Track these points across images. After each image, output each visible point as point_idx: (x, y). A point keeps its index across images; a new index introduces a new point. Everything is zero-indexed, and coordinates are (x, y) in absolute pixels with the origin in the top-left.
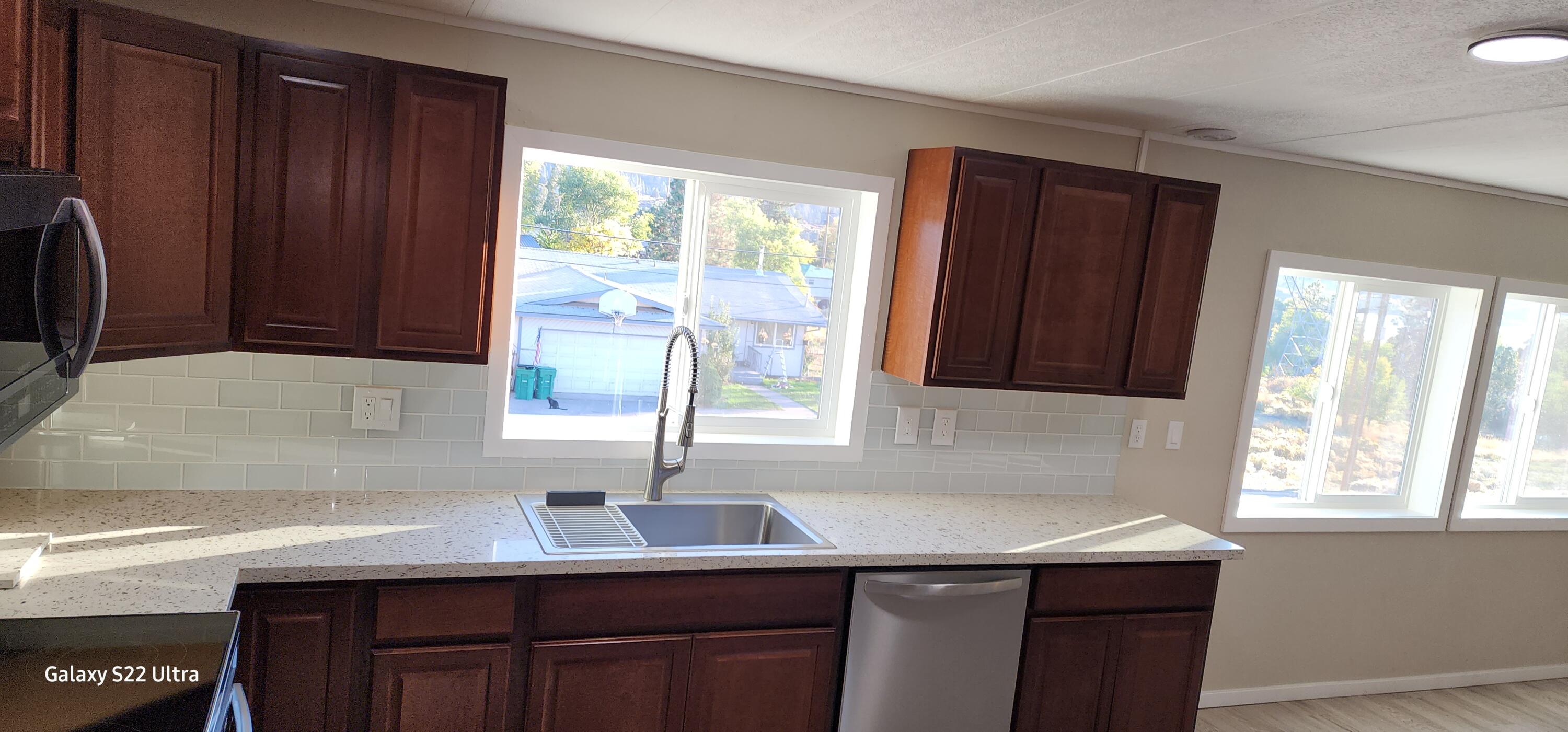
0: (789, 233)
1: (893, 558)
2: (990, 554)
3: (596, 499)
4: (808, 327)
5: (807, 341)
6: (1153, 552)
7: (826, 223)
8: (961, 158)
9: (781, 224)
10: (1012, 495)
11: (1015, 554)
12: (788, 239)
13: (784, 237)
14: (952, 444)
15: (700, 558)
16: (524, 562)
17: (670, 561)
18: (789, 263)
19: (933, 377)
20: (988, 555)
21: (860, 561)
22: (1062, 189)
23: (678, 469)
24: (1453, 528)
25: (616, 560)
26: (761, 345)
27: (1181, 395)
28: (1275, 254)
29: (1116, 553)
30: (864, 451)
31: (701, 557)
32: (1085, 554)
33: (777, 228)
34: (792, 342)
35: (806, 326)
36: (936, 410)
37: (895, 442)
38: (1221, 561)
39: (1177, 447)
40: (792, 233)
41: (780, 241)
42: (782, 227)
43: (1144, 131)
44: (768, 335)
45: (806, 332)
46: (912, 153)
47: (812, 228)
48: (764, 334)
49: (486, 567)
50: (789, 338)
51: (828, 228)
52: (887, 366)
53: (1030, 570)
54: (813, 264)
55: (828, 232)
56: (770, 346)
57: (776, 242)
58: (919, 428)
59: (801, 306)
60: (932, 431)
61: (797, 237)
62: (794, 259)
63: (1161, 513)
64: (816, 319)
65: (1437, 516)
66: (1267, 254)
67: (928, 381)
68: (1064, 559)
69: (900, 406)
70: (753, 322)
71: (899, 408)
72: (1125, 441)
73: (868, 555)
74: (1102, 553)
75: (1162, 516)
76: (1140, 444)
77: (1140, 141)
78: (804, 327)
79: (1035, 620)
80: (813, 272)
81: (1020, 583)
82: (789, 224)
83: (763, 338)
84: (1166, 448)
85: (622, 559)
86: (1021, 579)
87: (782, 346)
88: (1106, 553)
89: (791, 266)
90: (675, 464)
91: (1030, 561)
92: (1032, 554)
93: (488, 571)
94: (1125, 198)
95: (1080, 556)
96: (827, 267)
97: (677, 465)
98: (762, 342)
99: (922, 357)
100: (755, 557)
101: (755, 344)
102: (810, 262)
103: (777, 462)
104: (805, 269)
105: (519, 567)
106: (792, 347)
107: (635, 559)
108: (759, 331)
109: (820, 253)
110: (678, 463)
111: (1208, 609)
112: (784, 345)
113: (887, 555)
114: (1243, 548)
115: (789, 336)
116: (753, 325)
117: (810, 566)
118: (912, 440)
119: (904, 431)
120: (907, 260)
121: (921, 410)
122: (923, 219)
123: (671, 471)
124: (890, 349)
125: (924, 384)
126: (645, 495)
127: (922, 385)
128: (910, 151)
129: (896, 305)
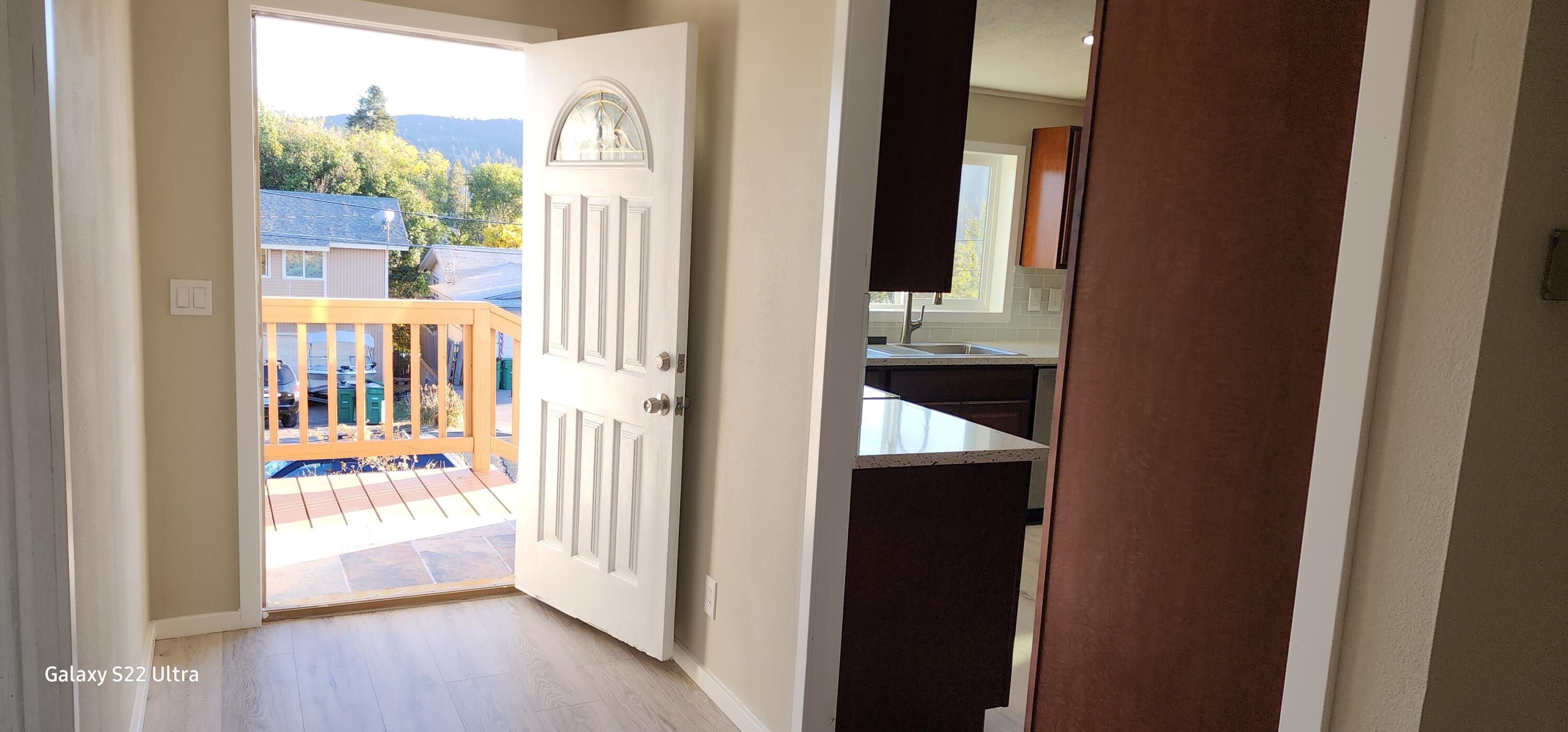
8: (1074, 133)
14: (1059, 311)
19: (1061, 263)
21: (1042, 361)
23: (921, 324)
30: (1012, 316)
36: (1051, 289)
37: (1028, 310)
46: (1035, 132)
52: (1024, 262)
58: (1042, 301)
60: (1048, 303)
67: (1058, 266)
69: (1032, 287)
71: (1030, 289)
90: (917, 322)
99: (1054, 252)
100: (992, 359)
103: (964, 323)
110: (919, 322)
117: (1018, 364)
118: (1037, 308)
119: (1033, 304)
120: (1037, 196)
121: (1043, 290)
122: (1048, 168)
123: (916, 327)
124: (1026, 252)
125: (1056, 268)
126: (901, 341)
127: (1055, 268)
128: (1034, 129)
129: (1029, 224)
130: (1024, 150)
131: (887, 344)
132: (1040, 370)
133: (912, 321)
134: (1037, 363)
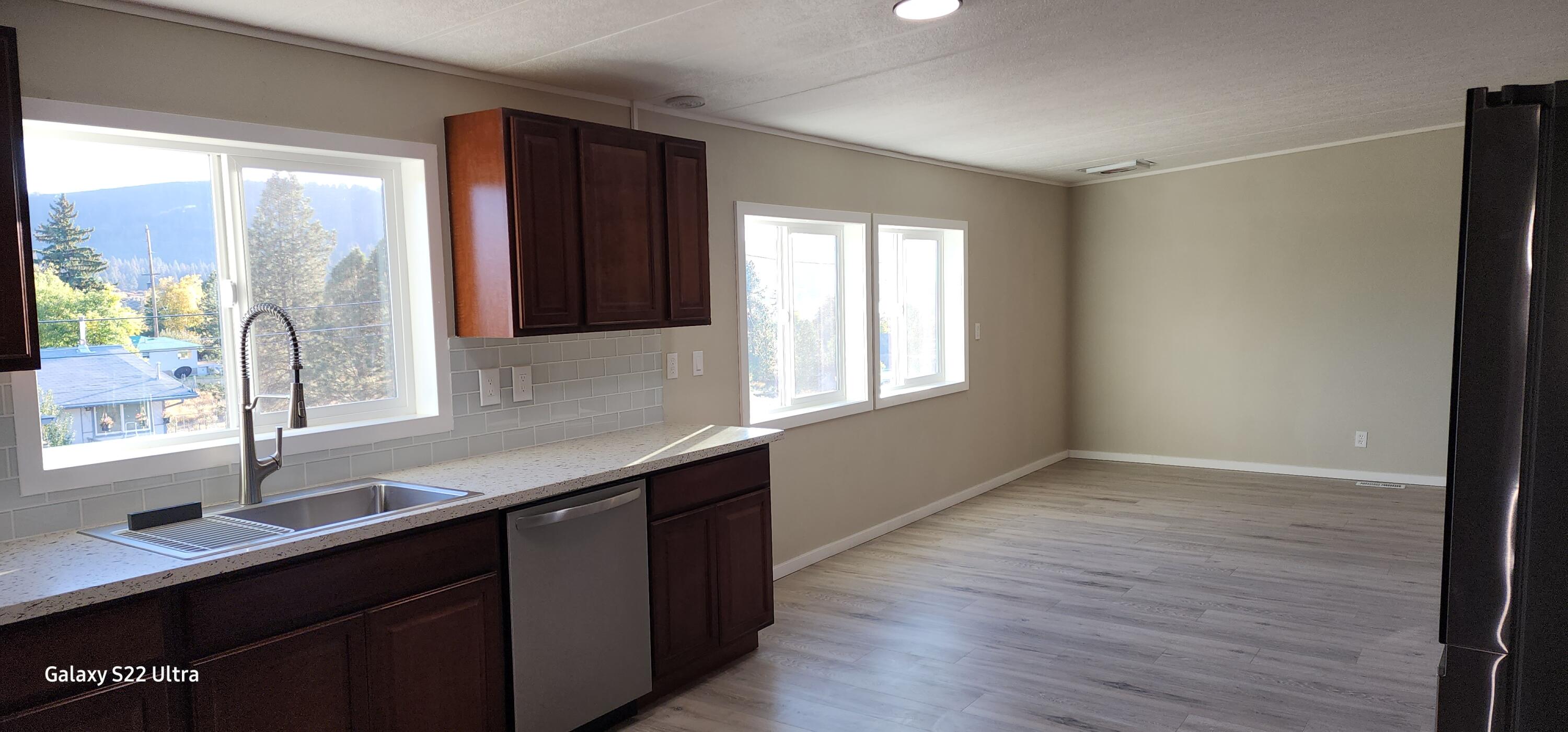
0: (106, 301)
1: (538, 491)
2: (614, 471)
3: (192, 512)
4: (166, 402)
5: (169, 418)
6: (727, 445)
7: (150, 285)
8: (509, 118)
9: (92, 292)
10: (590, 436)
11: (633, 466)
12: (106, 308)
13: (99, 307)
14: (532, 399)
15: (361, 528)
16: (169, 571)
17: (332, 537)
18: (114, 336)
19: (521, 327)
20: (613, 472)
21: (511, 500)
22: (594, 147)
23: (276, 465)
24: (878, 407)
25: (273, 548)
26: (106, 433)
27: (707, 322)
28: (740, 204)
29: (703, 450)
30: (454, 418)
31: (363, 527)
32: (683, 456)
33: (87, 297)
34: (148, 423)
35: (163, 401)
36: (513, 368)
37: (482, 405)
38: (768, 444)
39: (701, 373)
40: (111, 301)
41: (96, 311)
42: (94, 296)
43: (632, 101)
44: (113, 419)
45: (164, 408)
46: (448, 121)
47: (129, 296)
48: (108, 420)
49: (125, 585)
50: (144, 419)
51: (155, 292)
52: (463, 330)
53: (645, 480)
54: (142, 334)
55: (156, 296)
56: (119, 432)
57: (90, 314)
58: (501, 387)
59: (151, 379)
60: (512, 389)
61: (117, 305)
62: (119, 330)
63: (709, 425)
64: (176, 392)
65: (867, 400)
66: (734, 205)
67: (518, 332)
68: (669, 463)
69: (481, 369)
70: (90, 408)
71: (480, 371)
72: (664, 375)
73: (517, 493)
74: (694, 452)
75: (711, 426)
76: (676, 376)
77: (630, 110)
78: (161, 402)
79: (655, 524)
80: (147, 343)
81: (637, 493)
82: (103, 290)
83: (107, 426)
84: (694, 375)
85: (281, 545)
86: (639, 489)
87: (136, 430)
88: (696, 452)
89: (118, 339)
90: (271, 460)
91: (644, 471)
92: (645, 464)
93: (128, 589)
94: (642, 154)
95: (679, 459)
96: (163, 336)
97: (274, 461)
98: (107, 430)
99: (507, 311)
100: (416, 516)
101: (97, 434)
102: (139, 334)
103: (371, 444)
104: (135, 339)
105: (164, 578)
106: (150, 428)
107: (295, 542)
108: (99, 418)
109: (150, 320)
110: (274, 459)
111: (765, 486)
112: (138, 428)
113: (532, 489)
114: (780, 431)
115: (143, 417)
116: (89, 413)
117: (467, 514)
118: (496, 400)
119: (488, 392)
120: (466, 223)
121: (500, 369)
122: (477, 181)
123: (266, 470)
124: (463, 313)
125: (515, 336)
126: (240, 502)
127: (512, 337)
128: (446, 118)
129: (461, 269)
130: (434, 150)
131: (204, 516)
132: (509, 516)
133: (259, 460)
134: (501, 505)
